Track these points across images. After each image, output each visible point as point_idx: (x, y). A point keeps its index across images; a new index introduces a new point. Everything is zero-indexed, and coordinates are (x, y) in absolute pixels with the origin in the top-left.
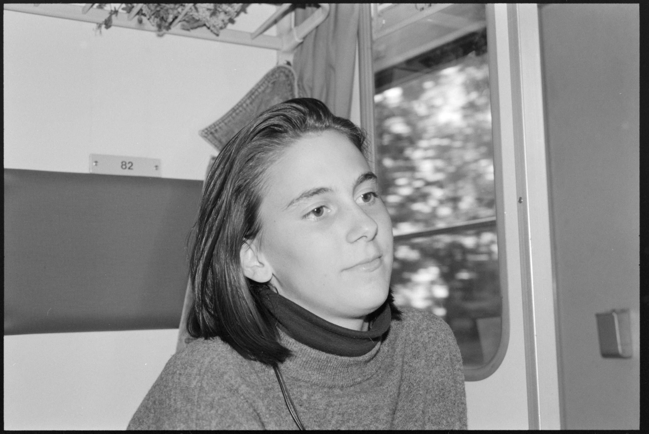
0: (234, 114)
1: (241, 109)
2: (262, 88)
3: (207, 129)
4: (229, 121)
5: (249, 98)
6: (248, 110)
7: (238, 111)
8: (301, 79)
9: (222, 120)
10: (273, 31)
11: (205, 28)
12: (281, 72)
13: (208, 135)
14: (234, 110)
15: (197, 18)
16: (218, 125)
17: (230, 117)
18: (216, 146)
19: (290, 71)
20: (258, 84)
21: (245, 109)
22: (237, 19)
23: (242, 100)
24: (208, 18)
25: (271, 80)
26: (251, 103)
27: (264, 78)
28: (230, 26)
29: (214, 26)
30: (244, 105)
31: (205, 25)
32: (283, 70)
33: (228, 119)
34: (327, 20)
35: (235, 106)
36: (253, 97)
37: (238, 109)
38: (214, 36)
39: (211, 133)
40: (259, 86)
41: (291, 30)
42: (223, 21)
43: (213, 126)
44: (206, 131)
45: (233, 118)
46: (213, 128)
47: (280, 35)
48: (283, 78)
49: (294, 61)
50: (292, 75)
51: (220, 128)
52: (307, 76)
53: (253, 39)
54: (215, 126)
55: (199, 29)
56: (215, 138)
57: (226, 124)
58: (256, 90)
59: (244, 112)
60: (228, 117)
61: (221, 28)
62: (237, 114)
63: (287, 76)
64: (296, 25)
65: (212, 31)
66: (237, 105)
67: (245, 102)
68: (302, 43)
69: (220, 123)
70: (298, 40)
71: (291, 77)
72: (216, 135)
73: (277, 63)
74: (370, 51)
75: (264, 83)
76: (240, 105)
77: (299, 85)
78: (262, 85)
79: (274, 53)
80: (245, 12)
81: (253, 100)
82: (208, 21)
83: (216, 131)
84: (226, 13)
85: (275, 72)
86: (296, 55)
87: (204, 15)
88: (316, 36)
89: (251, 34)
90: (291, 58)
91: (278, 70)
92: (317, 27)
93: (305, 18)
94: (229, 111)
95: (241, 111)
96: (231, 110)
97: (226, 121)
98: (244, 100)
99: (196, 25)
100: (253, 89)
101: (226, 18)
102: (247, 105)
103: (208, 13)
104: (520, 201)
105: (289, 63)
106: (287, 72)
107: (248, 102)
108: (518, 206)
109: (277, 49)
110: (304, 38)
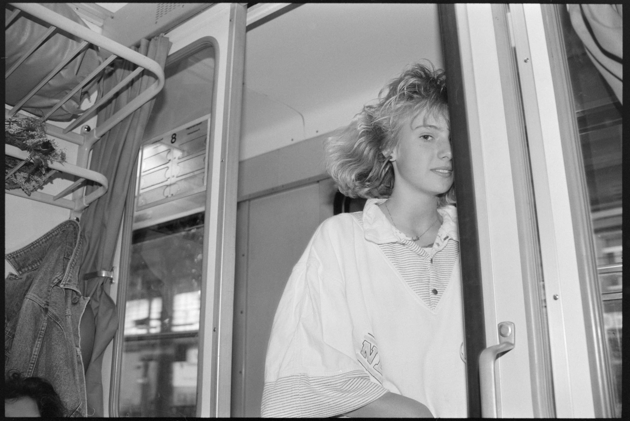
0: (32, 247)
1: (38, 244)
2: (56, 233)
3: (11, 254)
4: (28, 252)
5: (45, 238)
6: (43, 245)
7: (35, 246)
8: (84, 230)
9: (23, 250)
10: (70, 197)
11: (20, 190)
12: (72, 224)
13: (11, 259)
14: (32, 244)
15: (16, 183)
16: (19, 253)
17: (29, 249)
18: (15, 267)
19: (77, 225)
20: (53, 230)
21: (41, 245)
22: (45, 187)
23: (40, 238)
24: (23, 183)
25: (63, 229)
26: (46, 242)
27: (59, 226)
28: (39, 190)
29: (27, 189)
30: (41, 242)
31: (21, 187)
32: (73, 223)
33: (27, 250)
34: (106, 194)
35: (34, 242)
36: (48, 238)
37: (35, 244)
38: (26, 196)
39: (13, 257)
40: (53, 231)
41: (82, 197)
42: (34, 186)
43: (16, 253)
44: (10, 255)
45: (31, 250)
46: (15, 254)
47: (74, 200)
48: (72, 229)
49: (81, 218)
50: (78, 228)
51: (20, 255)
52: (88, 229)
53: (55, 200)
54: (17, 253)
55: (16, 190)
56: (16, 262)
57: (25, 253)
58: (51, 233)
59: (40, 246)
60: (28, 248)
61: (32, 191)
62: (34, 248)
63: (75, 228)
64: (86, 195)
65: (25, 192)
66: (36, 241)
67: (41, 240)
68: (88, 207)
69: (21, 252)
70: (85, 205)
71: (77, 229)
72: (17, 259)
73: (70, 218)
74: (131, 218)
75: (58, 229)
76: (37, 242)
77: (81, 235)
78: (56, 231)
79: (69, 211)
80: (52, 183)
81: (48, 240)
82: (23, 185)
83: (17, 256)
84: (36, 181)
85: (67, 223)
86: (83, 214)
87: (20, 181)
88: (97, 204)
89: (54, 197)
90: (79, 216)
91: (69, 222)
92: (99, 198)
93: (92, 191)
94: (29, 245)
95: (37, 246)
96: (31, 244)
97: (25, 251)
98: (41, 239)
99: (14, 187)
100: (49, 232)
101: (36, 185)
102: (43, 243)
103: (24, 180)
104: (214, 331)
105: (77, 219)
106: (75, 225)
107: (44, 240)
108: (213, 334)
109: (71, 209)
110: (90, 204)
